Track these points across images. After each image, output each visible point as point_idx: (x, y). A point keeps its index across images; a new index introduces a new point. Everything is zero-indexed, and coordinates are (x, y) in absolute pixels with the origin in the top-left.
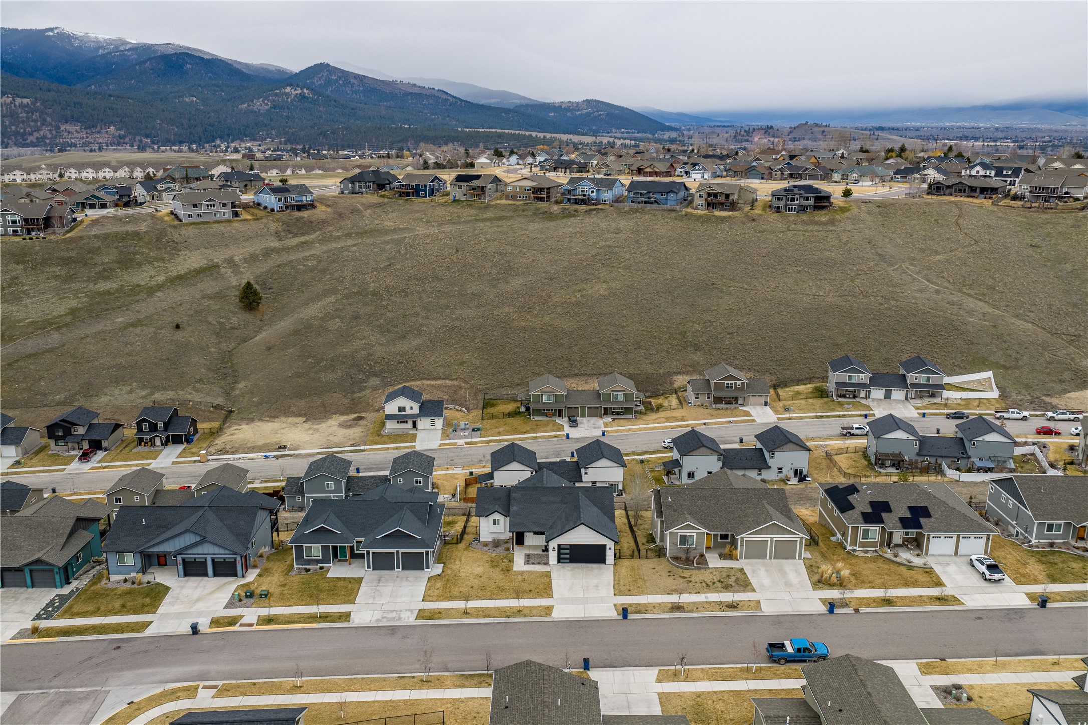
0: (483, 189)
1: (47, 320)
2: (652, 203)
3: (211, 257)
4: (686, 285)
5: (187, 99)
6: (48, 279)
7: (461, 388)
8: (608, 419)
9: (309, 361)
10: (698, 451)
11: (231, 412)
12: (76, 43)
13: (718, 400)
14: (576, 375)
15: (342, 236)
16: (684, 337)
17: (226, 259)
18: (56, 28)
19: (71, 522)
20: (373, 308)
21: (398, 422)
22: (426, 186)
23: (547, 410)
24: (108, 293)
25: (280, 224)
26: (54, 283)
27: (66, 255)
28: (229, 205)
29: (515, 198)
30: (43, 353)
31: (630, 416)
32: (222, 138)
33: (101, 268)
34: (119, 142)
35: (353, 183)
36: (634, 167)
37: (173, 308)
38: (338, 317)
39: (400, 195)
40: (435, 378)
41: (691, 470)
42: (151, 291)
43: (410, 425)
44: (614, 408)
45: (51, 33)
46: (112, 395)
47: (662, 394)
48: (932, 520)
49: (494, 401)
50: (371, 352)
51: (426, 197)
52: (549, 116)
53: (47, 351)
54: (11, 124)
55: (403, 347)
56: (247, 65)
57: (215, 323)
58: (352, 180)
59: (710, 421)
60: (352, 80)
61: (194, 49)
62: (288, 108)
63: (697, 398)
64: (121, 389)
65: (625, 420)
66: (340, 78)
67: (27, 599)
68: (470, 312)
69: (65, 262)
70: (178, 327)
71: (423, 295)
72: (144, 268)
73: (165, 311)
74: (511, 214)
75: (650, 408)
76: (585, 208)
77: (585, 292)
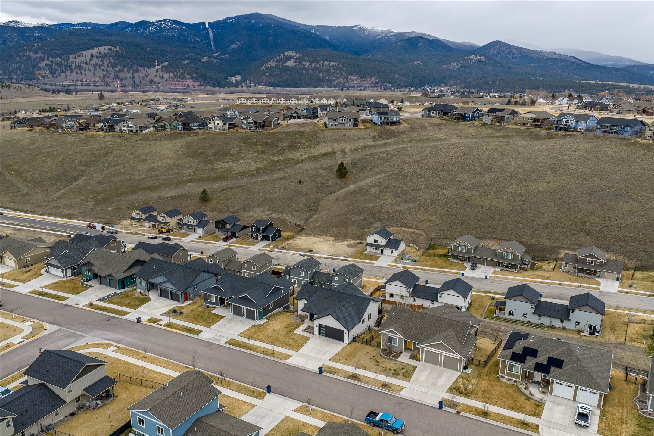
0: (503, 117)
1: (245, 172)
2: (612, 133)
3: (335, 147)
4: (606, 190)
5: (415, 63)
6: (254, 152)
7: (421, 235)
8: (498, 269)
9: (351, 208)
10: (517, 298)
11: (304, 229)
12: (367, 33)
13: (581, 271)
14: (495, 238)
15: (408, 141)
16: (583, 225)
17: (341, 149)
18: (359, 25)
19: (133, 261)
20: (399, 183)
21: (374, 248)
22: (470, 114)
23: (461, 257)
24: (278, 161)
25: (377, 132)
26: (256, 154)
27: (266, 140)
28: (353, 120)
29: (521, 125)
30: (236, 188)
31: (514, 270)
32: (429, 85)
33: (279, 149)
34: (375, 86)
35: (429, 111)
36: (641, 109)
37: (303, 172)
38: (378, 186)
39: (455, 119)
40: (409, 228)
41: (512, 310)
42: (297, 162)
43: (380, 251)
44: (505, 263)
45: (356, 28)
46: (255, 212)
47: (548, 260)
48: (561, 370)
49: (437, 246)
50: (384, 208)
51: (469, 121)
52: (650, 73)
53: (238, 187)
54: (327, 75)
55: (403, 207)
56: (453, 43)
57: (319, 182)
58: (429, 110)
59: (566, 283)
60: (514, 51)
61: (426, 34)
62: (470, 68)
63: (566, 266)
64: (260, 210)
65: (508, 272)
66: (506, 49)
67: (104, 291)
68: (451, 192)
69: (265, 144)
70: (300, 182)
71: (430, 179)
72: (300, 150)
73: (299, 173)
74: (514, 134)
75: (533, 268)
76: (564, 133)
77: (529, 188)
